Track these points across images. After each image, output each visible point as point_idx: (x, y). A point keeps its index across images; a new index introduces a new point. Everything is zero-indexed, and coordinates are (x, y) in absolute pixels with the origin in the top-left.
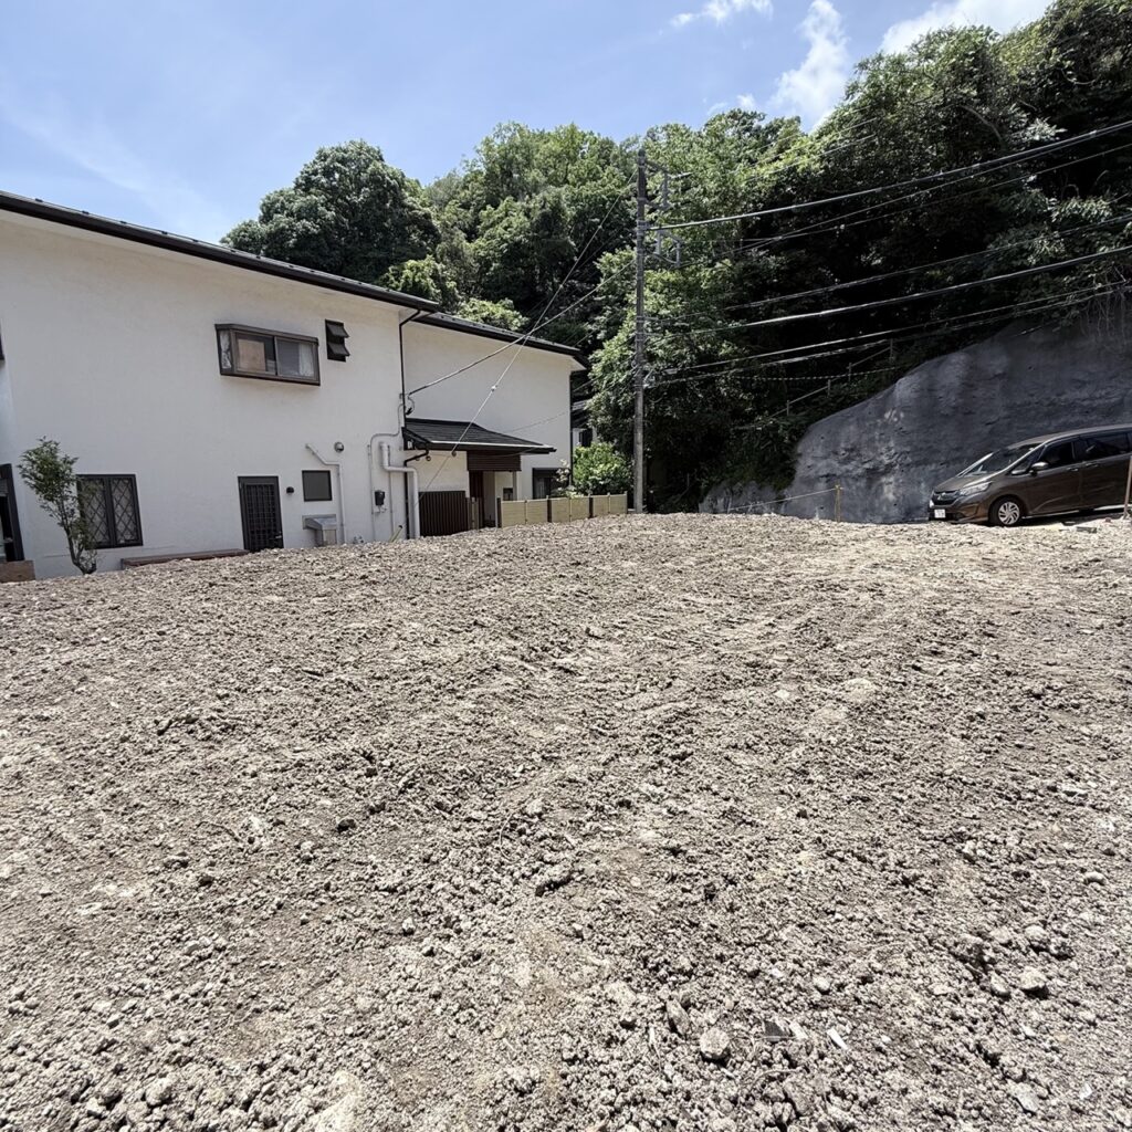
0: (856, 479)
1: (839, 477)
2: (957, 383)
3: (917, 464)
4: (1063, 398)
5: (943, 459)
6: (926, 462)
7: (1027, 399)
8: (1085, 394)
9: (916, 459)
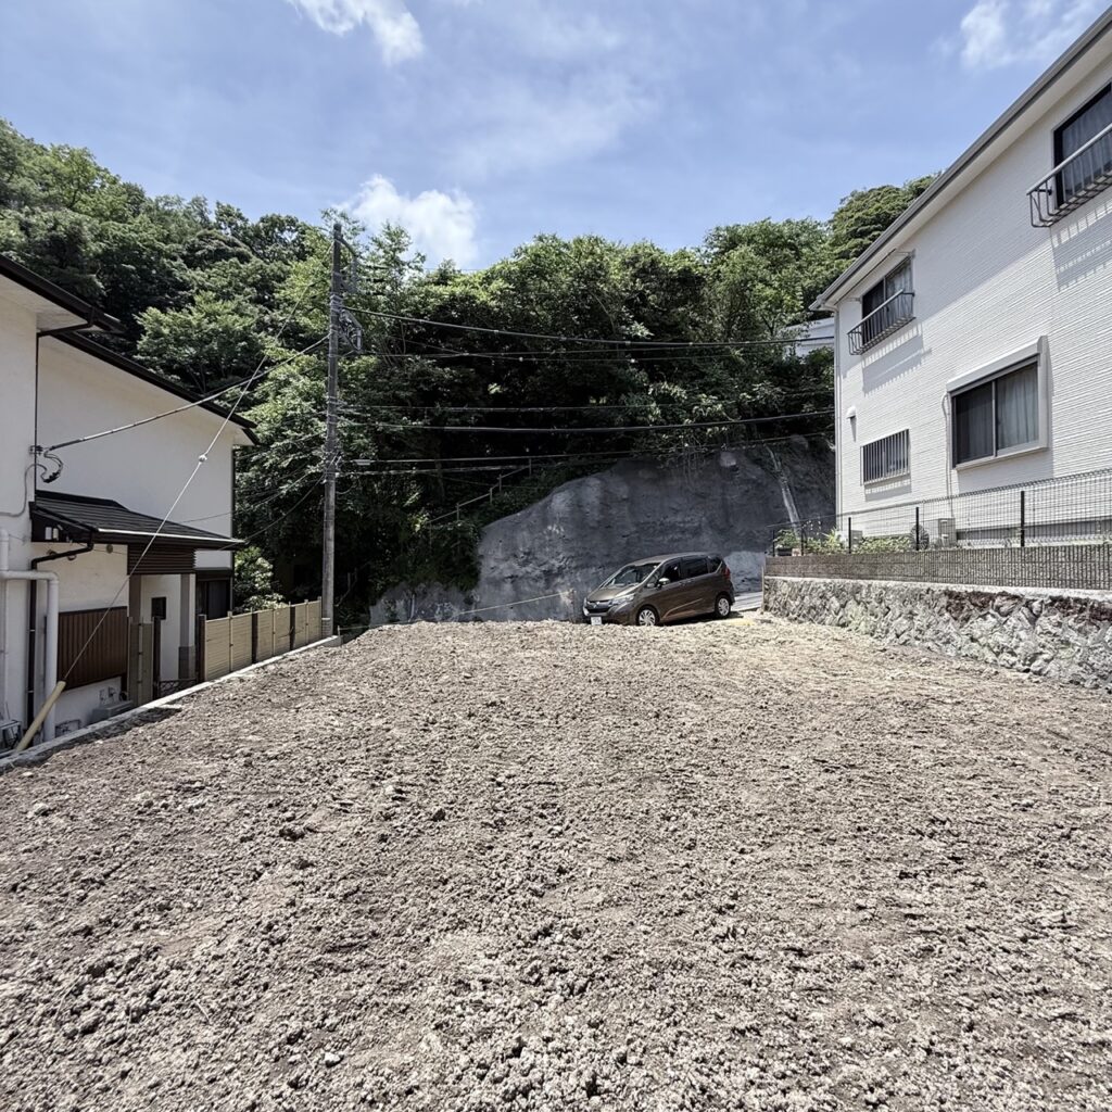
0: (536, 579)
1: (521, 578)
2: (597, 502)
3: (582, 567)
4: (668, 520)
5: (599, 563)
6: (588, 566)
7: (647, 519)
8: (679, 519)
9: (580, 563)
